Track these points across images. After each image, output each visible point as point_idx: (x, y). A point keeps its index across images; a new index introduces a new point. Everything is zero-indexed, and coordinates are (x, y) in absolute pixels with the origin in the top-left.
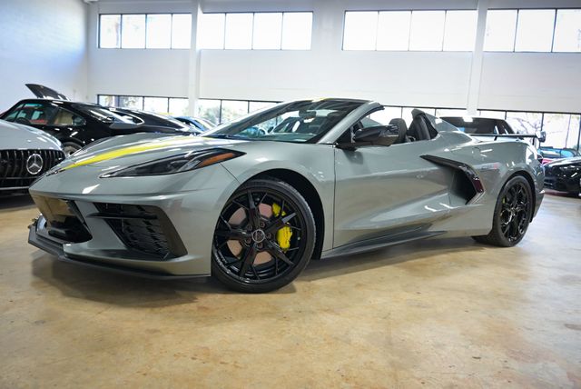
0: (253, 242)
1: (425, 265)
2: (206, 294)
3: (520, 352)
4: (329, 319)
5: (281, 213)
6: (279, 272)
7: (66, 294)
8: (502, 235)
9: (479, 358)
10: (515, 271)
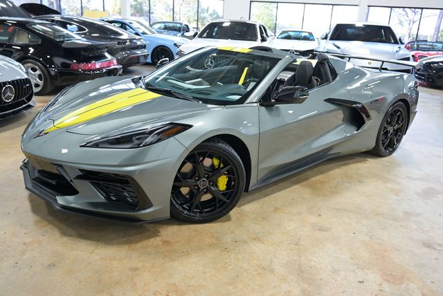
0: (199, 187)
1: (324, 182)
2: (166, 226)
3: (391, 275)
4: (257, 248)
5: (220, 165)
6: (218, 208)
7: (64, 233)
8: (382, 148)
9: (363, 282)
10: (390, 185)
